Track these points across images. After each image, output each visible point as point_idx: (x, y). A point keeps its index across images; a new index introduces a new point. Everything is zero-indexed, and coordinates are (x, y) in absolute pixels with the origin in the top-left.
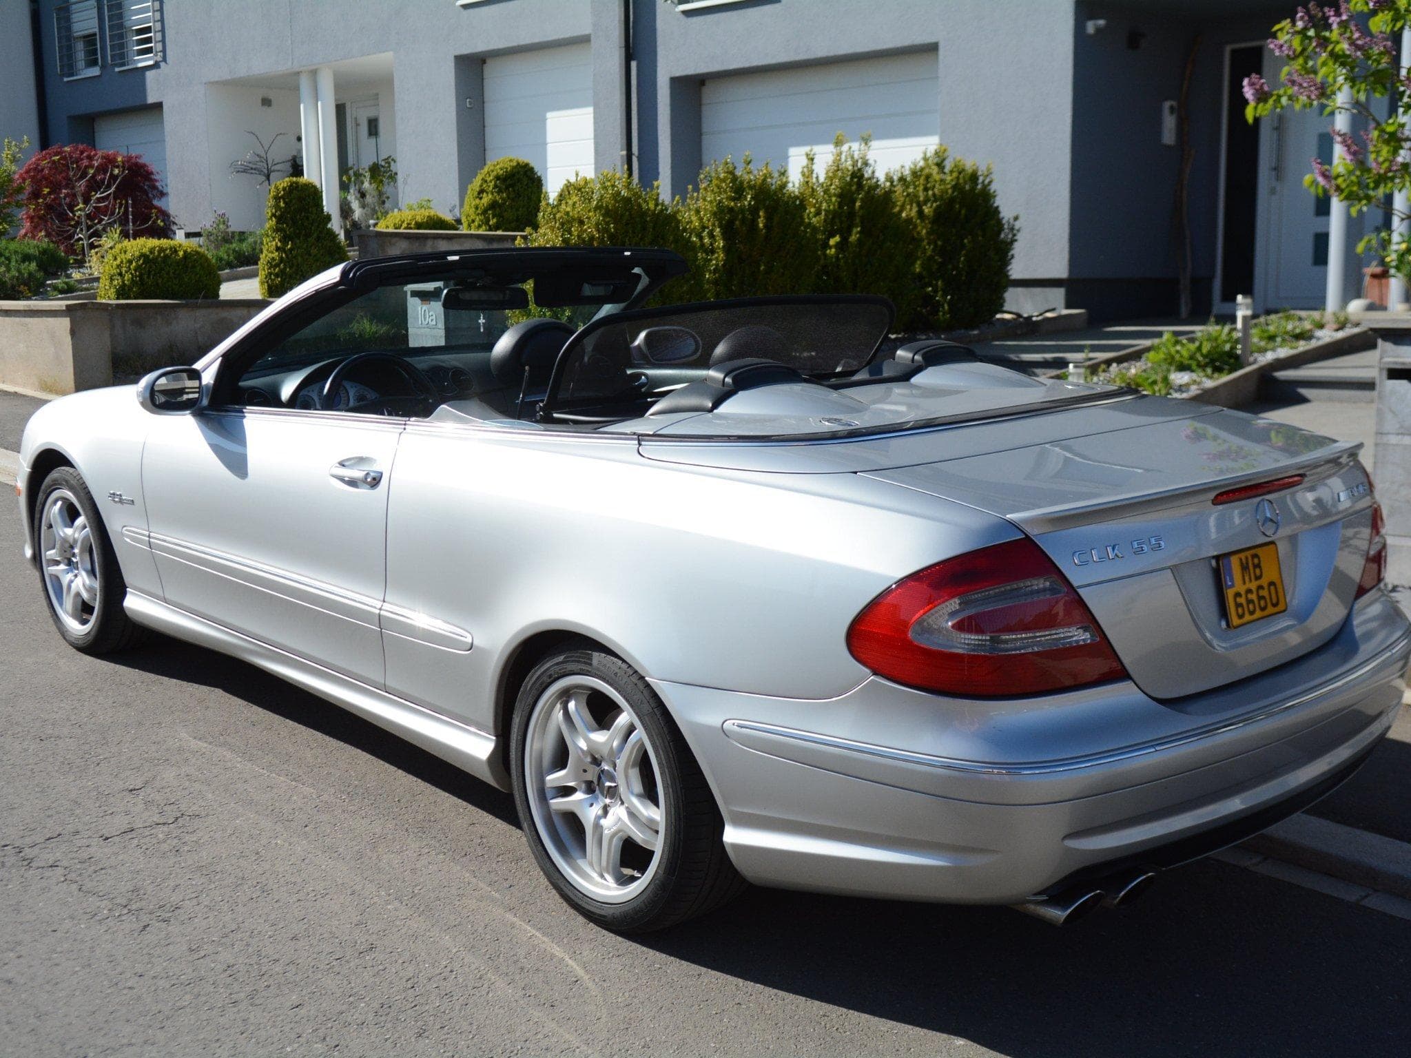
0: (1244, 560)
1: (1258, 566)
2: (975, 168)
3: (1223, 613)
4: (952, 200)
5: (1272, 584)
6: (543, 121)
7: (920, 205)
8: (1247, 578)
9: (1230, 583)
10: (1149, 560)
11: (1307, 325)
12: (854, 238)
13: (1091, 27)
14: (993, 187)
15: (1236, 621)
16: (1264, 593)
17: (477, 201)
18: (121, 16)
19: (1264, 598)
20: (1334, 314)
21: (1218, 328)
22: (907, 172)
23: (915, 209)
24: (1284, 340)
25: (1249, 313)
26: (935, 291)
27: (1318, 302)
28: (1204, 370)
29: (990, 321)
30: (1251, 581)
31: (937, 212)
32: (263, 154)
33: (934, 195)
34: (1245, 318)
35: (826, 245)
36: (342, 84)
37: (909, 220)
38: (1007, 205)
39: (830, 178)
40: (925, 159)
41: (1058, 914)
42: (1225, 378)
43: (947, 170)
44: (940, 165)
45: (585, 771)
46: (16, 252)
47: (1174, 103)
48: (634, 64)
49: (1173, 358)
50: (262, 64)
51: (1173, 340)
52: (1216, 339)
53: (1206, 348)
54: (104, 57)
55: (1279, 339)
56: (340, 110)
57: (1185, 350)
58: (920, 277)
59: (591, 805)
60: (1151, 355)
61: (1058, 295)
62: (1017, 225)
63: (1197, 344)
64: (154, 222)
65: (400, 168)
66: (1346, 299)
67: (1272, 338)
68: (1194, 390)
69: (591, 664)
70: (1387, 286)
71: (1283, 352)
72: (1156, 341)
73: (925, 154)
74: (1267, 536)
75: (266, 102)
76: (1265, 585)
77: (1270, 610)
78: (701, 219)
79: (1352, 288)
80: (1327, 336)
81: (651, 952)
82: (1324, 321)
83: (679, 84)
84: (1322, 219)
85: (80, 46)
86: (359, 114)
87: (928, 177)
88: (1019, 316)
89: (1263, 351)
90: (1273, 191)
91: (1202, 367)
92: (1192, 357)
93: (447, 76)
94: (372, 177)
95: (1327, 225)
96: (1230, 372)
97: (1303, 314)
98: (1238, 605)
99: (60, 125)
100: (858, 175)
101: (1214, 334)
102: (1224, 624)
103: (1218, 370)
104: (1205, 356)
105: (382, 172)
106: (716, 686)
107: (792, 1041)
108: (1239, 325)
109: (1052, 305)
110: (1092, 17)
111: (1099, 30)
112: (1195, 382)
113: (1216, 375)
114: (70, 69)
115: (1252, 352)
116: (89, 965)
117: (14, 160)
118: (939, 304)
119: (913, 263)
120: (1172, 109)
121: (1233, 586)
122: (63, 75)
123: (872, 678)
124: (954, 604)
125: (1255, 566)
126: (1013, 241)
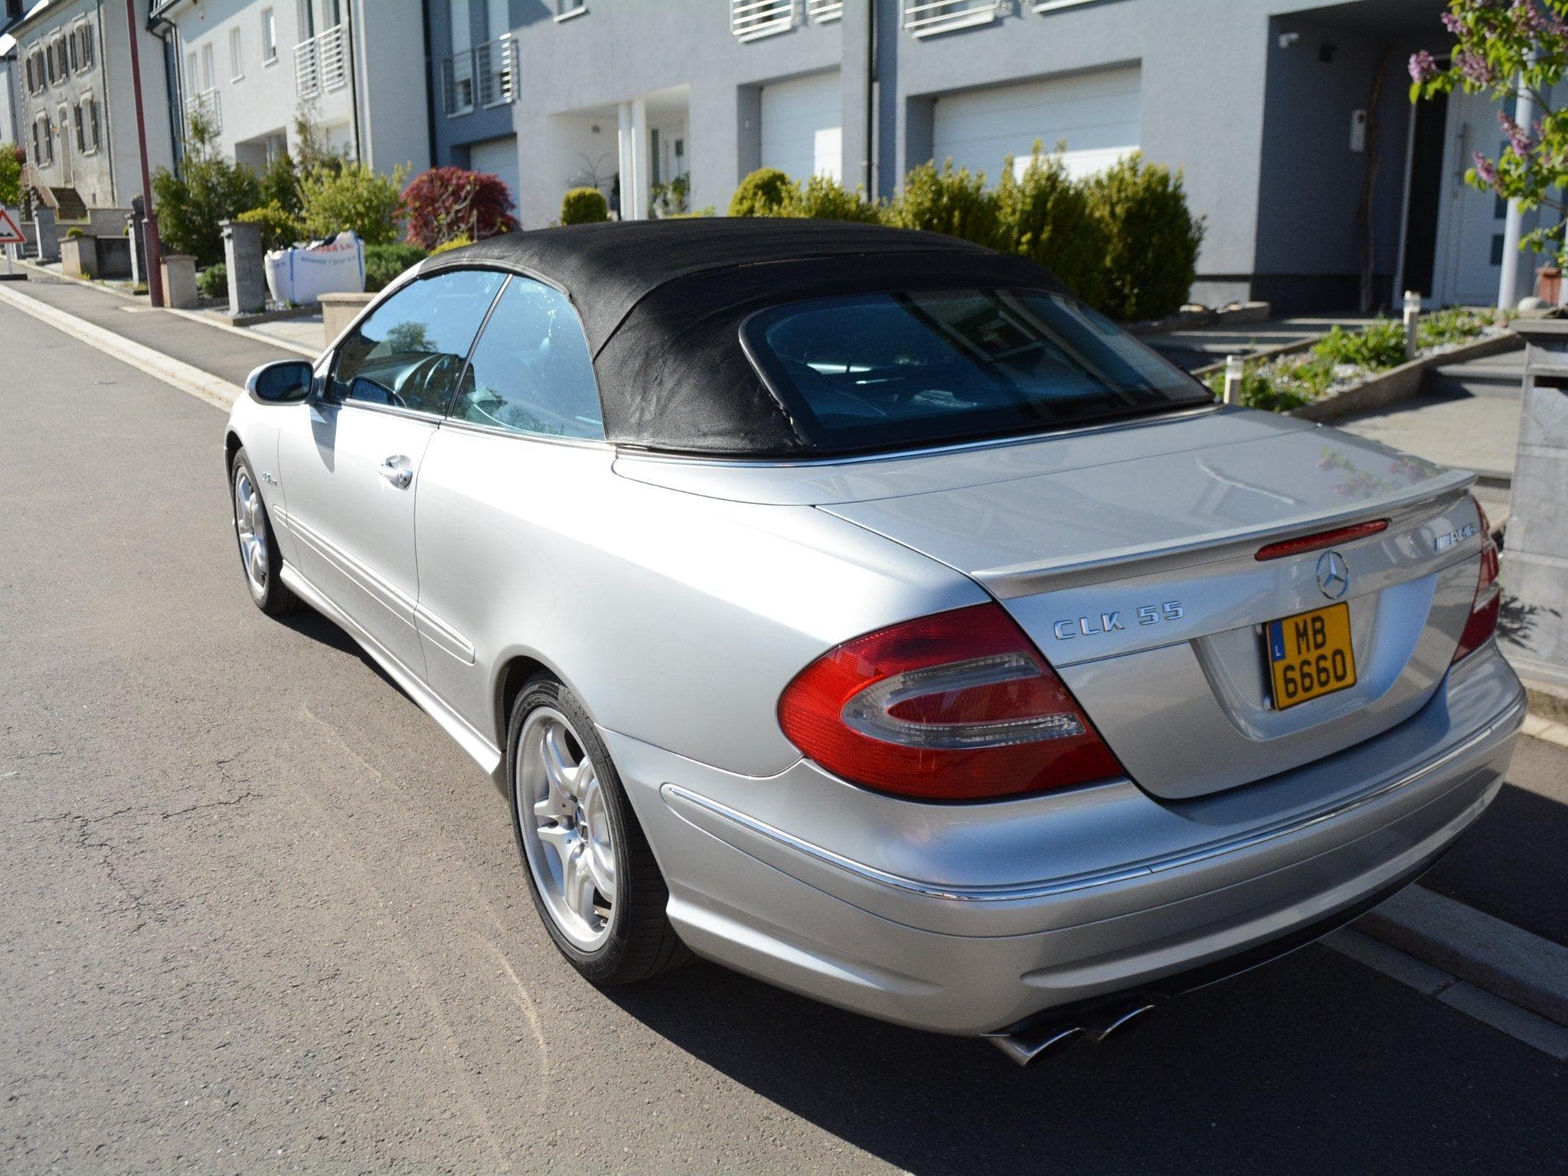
0: (1301, 627)
1: (1321, 631)
2: (1165, 172)
3: (1268, 690)
4: (1141, 203)
5: (1338, 652)
6: (812, 138)
7: (1113, 206)
8: (1304, 646)
9: (1278, 655)
10: (1162, 631)
11: (1477, 322)
12: (1045, 236)
13: (1284, 41)
14: (1184, 189)
15: (1283, 700)
16: (1327, 664)
17: (739, 207)
18: (488, 63)
19: (1325, 670)
20: (1505, 312)
21: (1385, 322)
22: (1103, 177)
23: (1108, 209)
24: (1452, 336)
25: (1416, 309)
26: (1123, 285)
27: (1491, 300)
28: (1369, 364)
29: (1175, 311)
30: (1308, 649)
31: (1129, 214)
32: (592, 172)
33: (1126, 197)
34: (1412, 315)
35: (1018, 243)
36: (652, 114)
37: (1101, 220)
38: (1195, 207)
39: (1025, 181)
40: (1121, 163)
41: (1023, 1054)
42: (1388, 372)
43: (1140, 173)
44: (1134, 169)
45: (564, 806)
46: (392, 254)
47: (1364, 113)
48: (876, 86)
49: (1339, 351)
50: (590, 98)
51: (1341, 333)
52: (1382, 334)
53: (1371, 343)
54: (476, 98)
55: (1447, 335)
56: (654, 135)
57: (1352, 343)
58: (1110, 270)
59: (570, 841)
60: (1318, 348)
61: (1243, 290)
62: (1205, 224)
63: (1363, 338)
64: (500, 227)
65: (694, 183)
66: (1517, 298)
67: (1441, 334)
68: (1356, 384)
69: (557, 699)
70: (1559, 284)
71: (1449, 348)
72: (1325, 335)
73: (1120, 158)
74: (1330, 598)
75: (596, 129)
76: (1329, 655)
77: (1334, 684)
78: (903, 219)
79: (1525, 286)
80: (1495, 332)
81: (614, 1007)
82: (1494, 318)
83: (914, 101)
84: (1500, 222)
85: (460, 90)
86: (667, 138)
87: (1122, 180)
88: (1205, 308)
89: (1430, 345)
90: (1455, 195)
91: (1366, 360)
92: (1358, 351)
93: (730, 102)
94: (675, 190)
95: (1503, 227)
96: (1394, 365)
97: (1474, 310)
98: (1288, 681)
99: (444, 152)
100: (1053, 178)
101: (1381, 329)
102: (1267, 703)
103: (1382, 363)
104: (1370, 350)
105: (681, 186)
106: (661, 745)
107: (717, 1153)
108: (1406, 320)
109: (1237, 299)
110: (1285, 31)
111: (1291, 44)
112: (1358, 375)
113: (1381, 368)
114: (452, 107)
115: (1418, 348)
116: (63, 969)
117: (401, 181)
118: (1127, 297)
119: (1103, 258)
120: (1361, 118)
121: (1283, 657)
122: (447, 113)
123: (802, 761)
124: (896, 682)
125: (1316, 632)
126: (1200, 239)
